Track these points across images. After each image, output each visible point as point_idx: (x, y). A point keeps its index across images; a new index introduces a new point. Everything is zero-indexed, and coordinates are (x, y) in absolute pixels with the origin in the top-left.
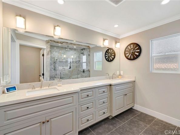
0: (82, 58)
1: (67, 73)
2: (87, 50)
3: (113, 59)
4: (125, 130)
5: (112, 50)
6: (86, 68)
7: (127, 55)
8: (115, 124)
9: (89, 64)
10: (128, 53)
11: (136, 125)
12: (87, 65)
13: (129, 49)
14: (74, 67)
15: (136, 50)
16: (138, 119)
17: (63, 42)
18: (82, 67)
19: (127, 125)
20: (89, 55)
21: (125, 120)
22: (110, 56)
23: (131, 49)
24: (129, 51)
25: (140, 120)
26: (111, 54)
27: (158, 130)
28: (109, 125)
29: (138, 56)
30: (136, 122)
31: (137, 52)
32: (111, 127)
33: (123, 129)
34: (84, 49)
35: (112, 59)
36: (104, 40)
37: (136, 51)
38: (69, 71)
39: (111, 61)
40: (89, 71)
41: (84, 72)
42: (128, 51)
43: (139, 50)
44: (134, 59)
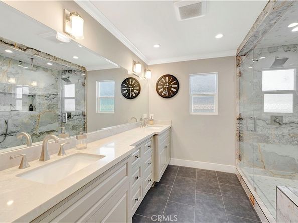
0: (63, 89)
1: (25, 120)
2: (79, 73)
3: (137, 95)
4: (179, 195)
5: (134, 81)
6: (74, 110)
7: (159, 91)
8: (163, 192)
9: (83, 101)
10: (161, 88)
11: (185, 183)
12: (78, 103)
13: (162, 82)
14: (43, 107)
15: (173, 84)
16: (182, 176)
17: (28, 48)
18: (64, 107)
19: (177, 188)
20: (84, 85)
21: (171, 182)
22: (130, 89)
23: (166, 82)
24: (163, 86)
25: (185, 176)
26: (134, 87)
27: (206, 181)
28: (158, 196)
29: (175, 93)
30: (183, 180)
31: (174, 88)
32: (162, 197)
33: (177, 194)
34: (70, 71)
35: (134, 95)
36: (135, 63)
37: (173, 86)
38: (32, 117)
39: (133, 98)
40: (84, 115)
41: (69, 117)
42: (161, 85)
43: (176, 86)
44: (170, 96)
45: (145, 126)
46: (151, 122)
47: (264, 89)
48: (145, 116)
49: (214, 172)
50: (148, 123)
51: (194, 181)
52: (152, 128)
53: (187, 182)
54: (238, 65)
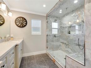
7: (17, 24)
13: (19, 20)
15: (24, 22)
16: (29, 61)
23: (21, 20)
27: (39, 59)
30: (30, 63)
43: (26, 23)
44: (23, 27)
45: (8, 41)
46: (12, 39)
47: (52, 27)
48: (8, 36)
49: (40, 54)
50: (10, 39)
51: (35, 61)
52: (13, 41)
53: (32, 63)
54: (47, 19)
